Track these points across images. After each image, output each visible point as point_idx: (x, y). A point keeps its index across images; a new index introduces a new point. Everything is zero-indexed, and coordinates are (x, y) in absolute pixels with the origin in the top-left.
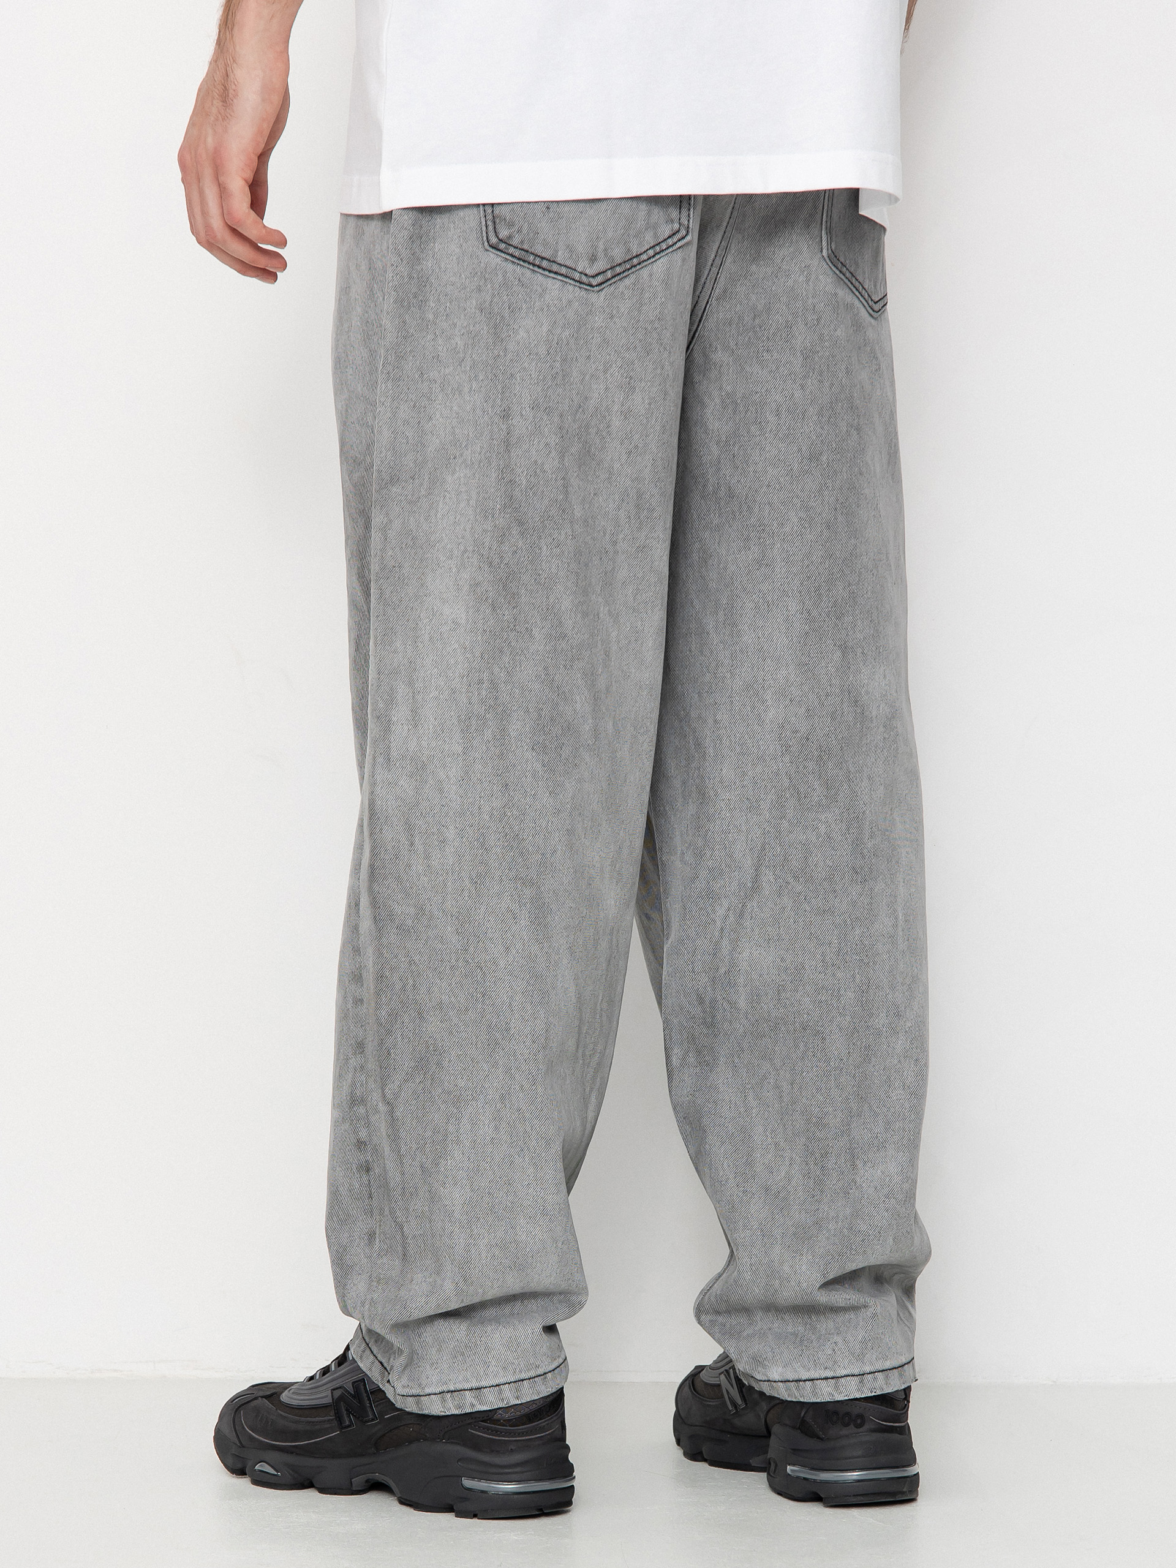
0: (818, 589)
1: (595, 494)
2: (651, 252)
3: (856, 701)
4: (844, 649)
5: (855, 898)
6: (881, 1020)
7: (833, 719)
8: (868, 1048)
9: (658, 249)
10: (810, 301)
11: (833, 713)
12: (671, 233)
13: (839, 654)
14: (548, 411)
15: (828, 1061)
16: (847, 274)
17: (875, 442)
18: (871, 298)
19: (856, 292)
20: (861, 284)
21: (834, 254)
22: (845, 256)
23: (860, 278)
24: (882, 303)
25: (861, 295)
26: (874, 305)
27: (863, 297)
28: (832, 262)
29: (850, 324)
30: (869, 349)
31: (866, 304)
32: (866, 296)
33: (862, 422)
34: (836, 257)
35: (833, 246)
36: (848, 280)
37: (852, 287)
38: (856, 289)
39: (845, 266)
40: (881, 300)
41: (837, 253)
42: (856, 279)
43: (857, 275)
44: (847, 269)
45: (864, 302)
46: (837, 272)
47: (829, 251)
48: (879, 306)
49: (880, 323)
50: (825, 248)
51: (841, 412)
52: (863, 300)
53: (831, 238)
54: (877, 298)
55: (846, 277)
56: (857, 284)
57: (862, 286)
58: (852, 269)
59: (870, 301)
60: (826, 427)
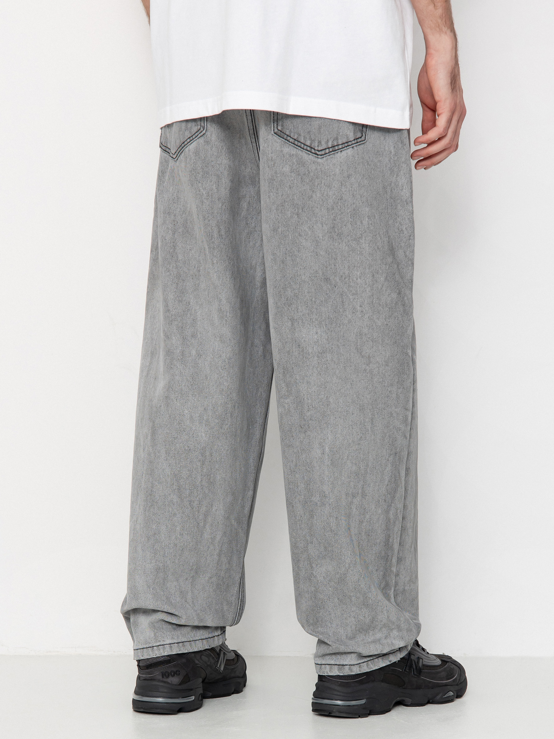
0: (280, 292)
1: (190, 250)
2: (189, 140)
3: (299, 346)
4: (292, 320)
5: (302, 440)
6: (316, 499)
7: (289, 354)
8: (312, 511)
9: (191, 138)
10: (270, 156)
11: (289, 351)
12: (197, 130)
13: (290, 323)
14: (169, 213)
15: (295, 517)
16: (291, 140)
17: (315, 219)
18: (314, 149)
19: (299, 148)
20: (303, 143)
21: (281, 131)
22: (290, 131)
23: (302, 141)
24: (327, 151)
25: (304, 149)
26: (318, 152)
27: (306, 150)
28: (279, 136)
29: (296, 164)
30: (312, 174)
31: (310, 153)
32: (309, 149)
33: (300, 211)
34: (283, 133)
35: (279, 128)
36: (292, 143)
37: (295, 146)
38: (299, 146)
39: (290, 137)
40: (326, 149)
41: (284, 131)
42: (298, 141)
43: (299, 140)
44: (291, 138)
45: (307, 152)
46: (284, 140)
47: (276, 130)
48: (323, 152)
49: (327, 160)
50: (272, 130)
51: (287, 207)
52: (306, 151)
53: (277, 124)
54: (322, 149)
55: (290, 142)
56: (299, 144)
57: (304, 144)
58: (295, 138)
59: (313, 151)
60: (280, 215)
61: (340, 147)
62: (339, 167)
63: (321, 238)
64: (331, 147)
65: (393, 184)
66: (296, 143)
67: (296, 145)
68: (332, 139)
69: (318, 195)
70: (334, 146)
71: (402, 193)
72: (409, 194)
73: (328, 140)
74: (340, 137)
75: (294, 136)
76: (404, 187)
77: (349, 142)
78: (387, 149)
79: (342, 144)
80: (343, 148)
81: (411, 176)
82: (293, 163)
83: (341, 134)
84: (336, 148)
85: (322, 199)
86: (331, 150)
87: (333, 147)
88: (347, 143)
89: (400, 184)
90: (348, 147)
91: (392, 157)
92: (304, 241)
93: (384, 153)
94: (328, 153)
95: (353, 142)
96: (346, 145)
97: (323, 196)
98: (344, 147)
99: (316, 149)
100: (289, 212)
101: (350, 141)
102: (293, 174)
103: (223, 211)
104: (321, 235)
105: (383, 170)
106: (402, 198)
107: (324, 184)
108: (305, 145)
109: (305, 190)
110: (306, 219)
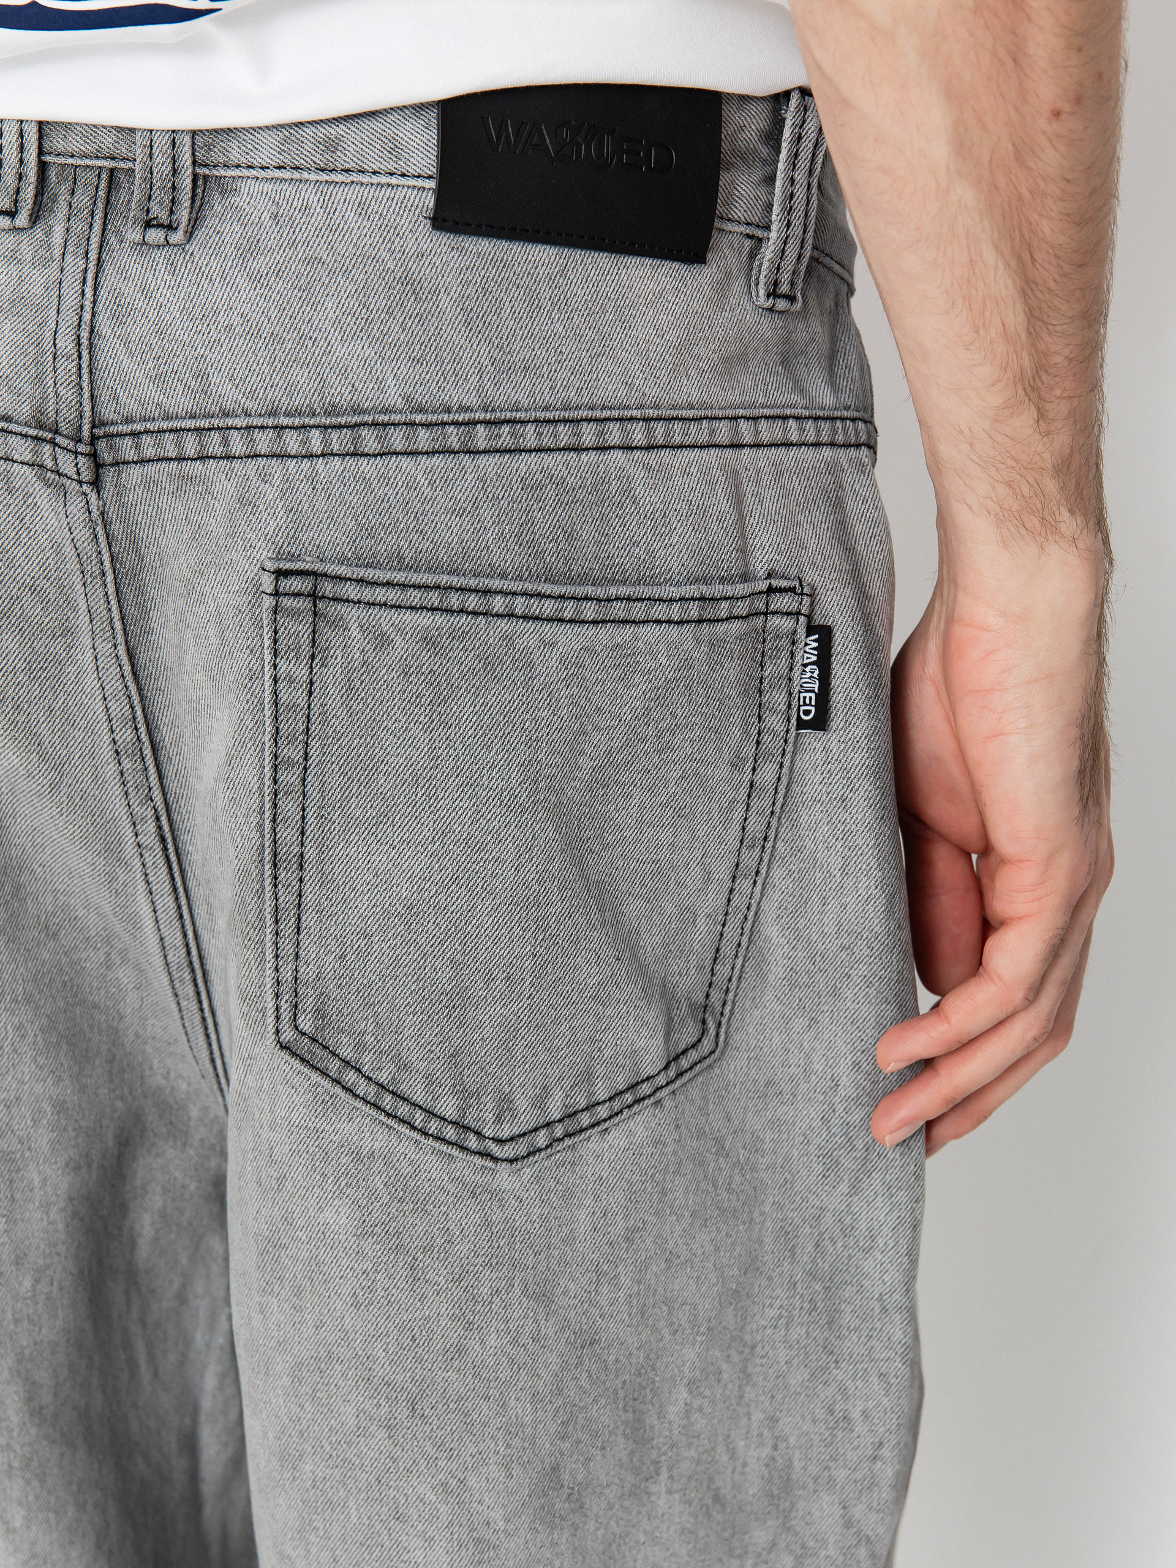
16: (362, 1087)
17: (472, 1449)
18: (478, 1133)
19: (404, 1129)
20: (420, 1107)
21: (313, 1040)
22: (360, 1043)
23: (419, 1095)
24: (541, 1139)
25: (426, 1134)
26: (495, 1149)
27: (437, 1138)
28: (303, 1060)
29: (386, 1198)
30: (464, 1249)
31: (455, 1152)
32: (450, 1133)
33: (403, 1413)
34: (325, 1047)
35: (306, 1024)
36: (367, 1102)
37: (382, 1117)
38: (402, 1121)
39: (359, 1070)
40: (536, 1130)
41: (329, 1038)
42: (399, 1096)
43: (403, 1089)
44: (363, 1076)
45: (444, 1148)
46: (326, 1083)
47: (288, 1035)
48: (521, 1148)
49: (538, 1179)
50: (271, 1030)
51: (342, 1383)
52: (437, 1145)
53: (296, 1006)
54: (516, 1131)
55: (356, 1096)
56: (403, 1110)
57: (430, 1113)
58: (384, 1077)
59: (472, 1142)
60: (308, 1406)
61: (603, 1112)
62: (589, 1201)
63: (501, 1524)
64: (560, 1121)
65: (828, 1220)
66: (387, 1101)
67: (388, 1115)
68: (567, 1084)
69: (492, 1341)
70: (575, 1113)
71: (868, 1265)
72: (898, 1277)
73: (545, 1090)
74: (600, 1070)
75: (380, 1069)
76: (880, 1242)
77: (643, 1081)
78: (818, 1067)
79: (610, 1099)
80: (617, 1114)
81: (919, 1199)
82: (374, 1195)
83: (608, 1052)
84: (585, 1119)
85: (512, 1361)
86: (559, 1131)
87: (570, 1116)
88: (632, 1087)
89: (863, 1226)
90: (636, 1108)
91: (840, 1108)
92: (417, 1543)
93: (804, 1087)
94: (547, 1147)
95: (661, 1080)
96: (629, 1098)
97: (514, 1342)
98: (621, 1111)
99: (488, 1132)
100: (350, 1409)
101: (648, 1079)
102: (368, 1245)
103: (40, 1306)
104: (497, 1515)
105: (787, 1159)
106: (866, 1283)
107: (525, 1291)
108: (435, 1115)
109: (427, 1319)
110: (428, 1448)
